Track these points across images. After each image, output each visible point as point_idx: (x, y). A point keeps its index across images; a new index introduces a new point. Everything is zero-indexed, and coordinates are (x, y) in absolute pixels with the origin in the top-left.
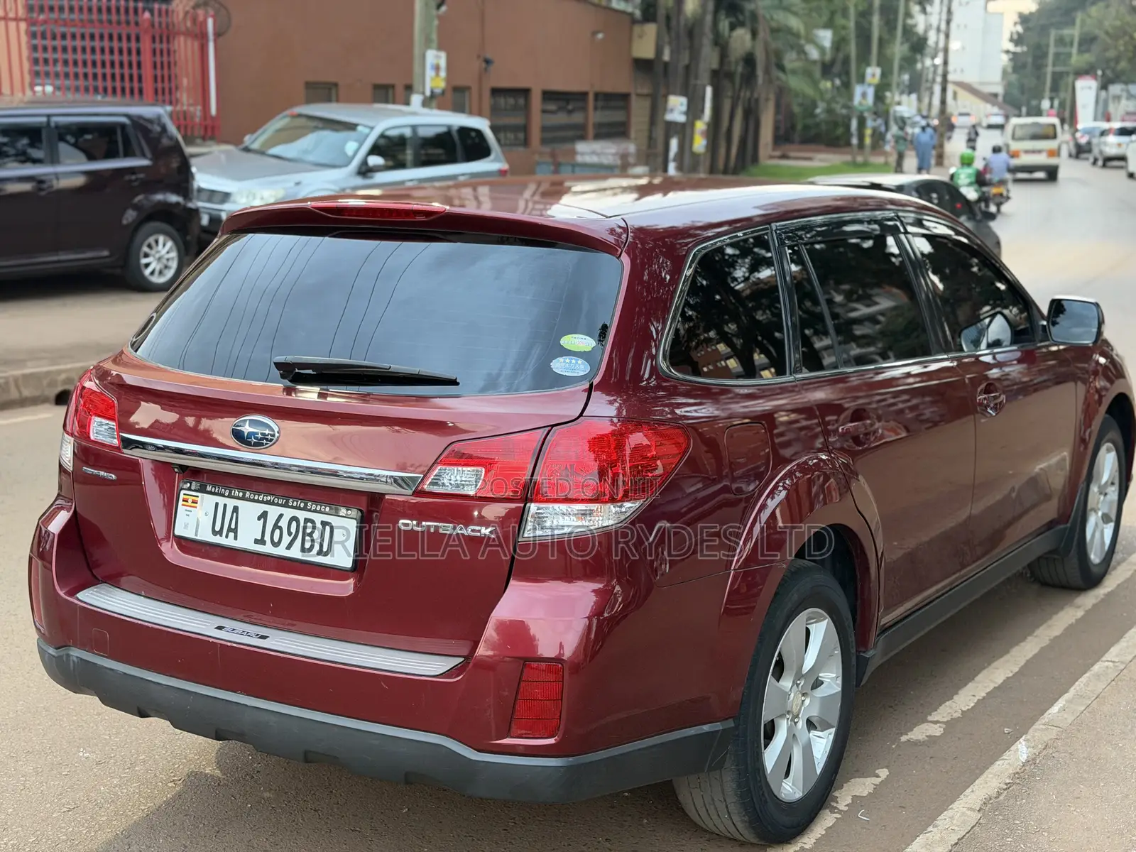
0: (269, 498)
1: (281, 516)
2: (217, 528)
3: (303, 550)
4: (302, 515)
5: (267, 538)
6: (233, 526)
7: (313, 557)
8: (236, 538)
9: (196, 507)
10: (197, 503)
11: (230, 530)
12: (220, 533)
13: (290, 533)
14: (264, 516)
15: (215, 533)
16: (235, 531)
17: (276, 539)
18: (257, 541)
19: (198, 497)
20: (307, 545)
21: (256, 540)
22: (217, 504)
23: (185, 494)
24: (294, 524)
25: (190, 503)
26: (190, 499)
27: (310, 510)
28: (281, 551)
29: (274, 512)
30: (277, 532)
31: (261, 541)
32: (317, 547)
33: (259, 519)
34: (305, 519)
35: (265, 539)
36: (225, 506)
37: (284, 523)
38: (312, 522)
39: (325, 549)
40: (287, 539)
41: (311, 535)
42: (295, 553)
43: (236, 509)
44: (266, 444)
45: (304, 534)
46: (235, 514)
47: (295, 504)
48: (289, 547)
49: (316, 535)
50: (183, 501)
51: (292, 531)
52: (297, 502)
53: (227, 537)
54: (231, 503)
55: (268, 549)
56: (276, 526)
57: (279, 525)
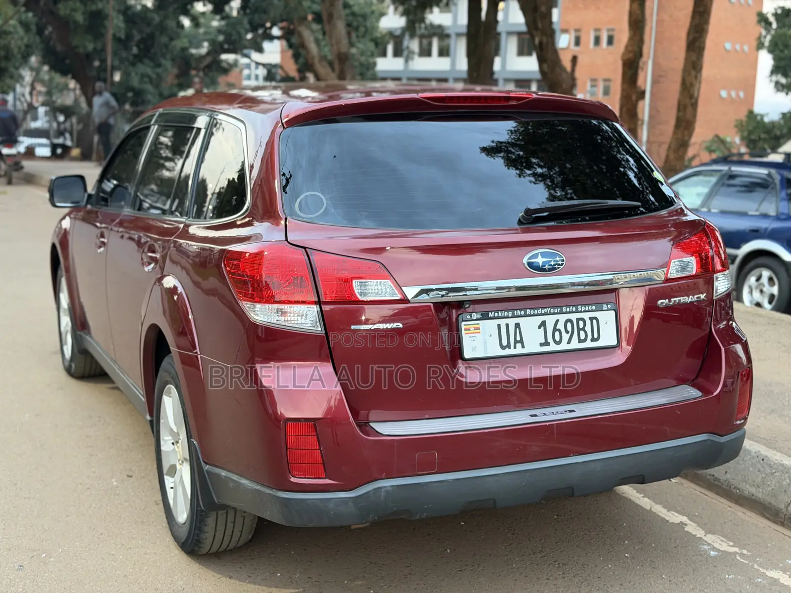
0: (546, 310)
1: (557, 321)
2: (505, 343)
3: (580, 341)
4: (574, 317)
5: (550, 339)
6: (518, 338)
7: (589, 344)
8: (523, 347)
9: (479, 333)
10: (479, 329)
11: (516, 342)
12: (508, 346)
13: (567, 332)
14: (543, 324)
15: (503, 347)
16: (521, 341)
17: (557, 339)
18: (542, 345)
19: (479, 324)
20: (583, 336)
21: (540, 344)
22: (499, 326)
23: (465, 325)
24: (569, 325)
25: (472, 330)
26: (472, 327)
27: (581, 312)
28: (564, 346)
29: (550, 320)
30: (557, 333)
31: (546, 343)
32: (590, 337)
33: (539, 327)
34: (577, 319)
35: (549, 341)
36: (507, 325)
37: (560, 326)
38: (583, 320)
39: (596, 336)
40: (566, 337)
41: (583, 329)
42: (575, 345)
43: (517, 326)
44: (558, 268)
45: (579, 329)
46: (518, 329)
47: (568, 310)
48: (569, 342)
49: (588, 328)
50: (465, 330)
51: (568, 330)
52: (570, 308)
53: (515, 347)
54: (512, 322)
55: (553, 347)
56: (555, 329)
57: (557, 328)
